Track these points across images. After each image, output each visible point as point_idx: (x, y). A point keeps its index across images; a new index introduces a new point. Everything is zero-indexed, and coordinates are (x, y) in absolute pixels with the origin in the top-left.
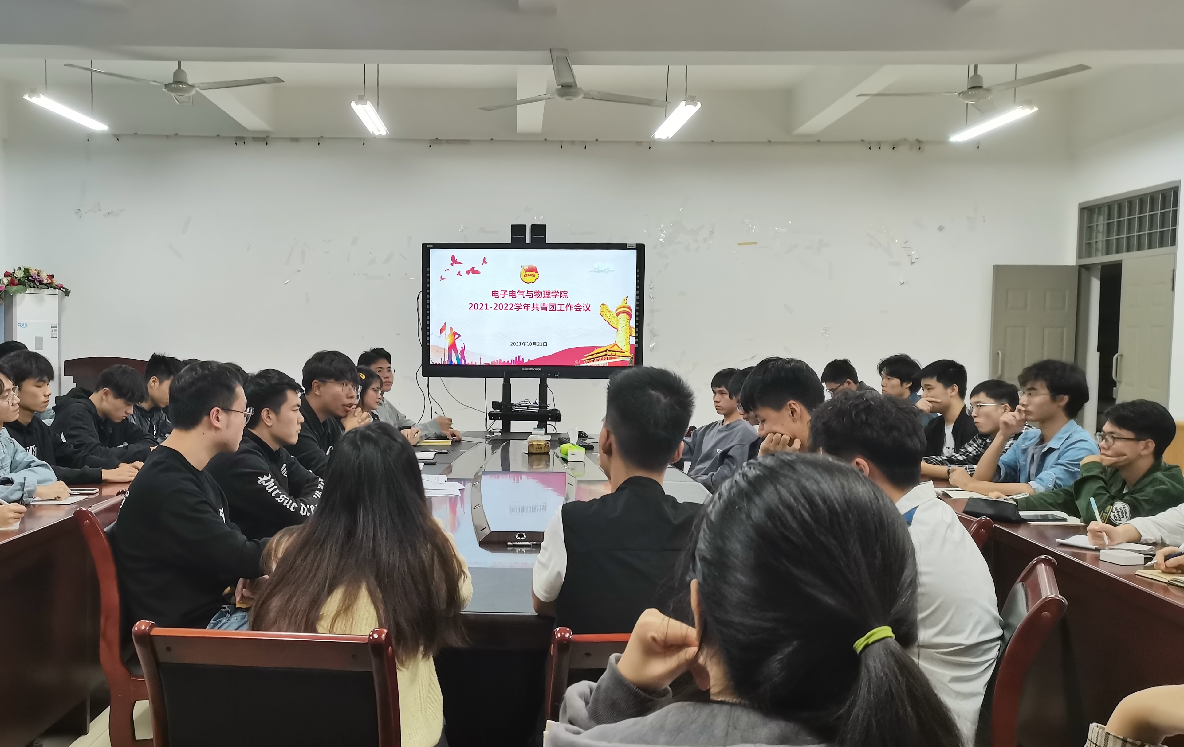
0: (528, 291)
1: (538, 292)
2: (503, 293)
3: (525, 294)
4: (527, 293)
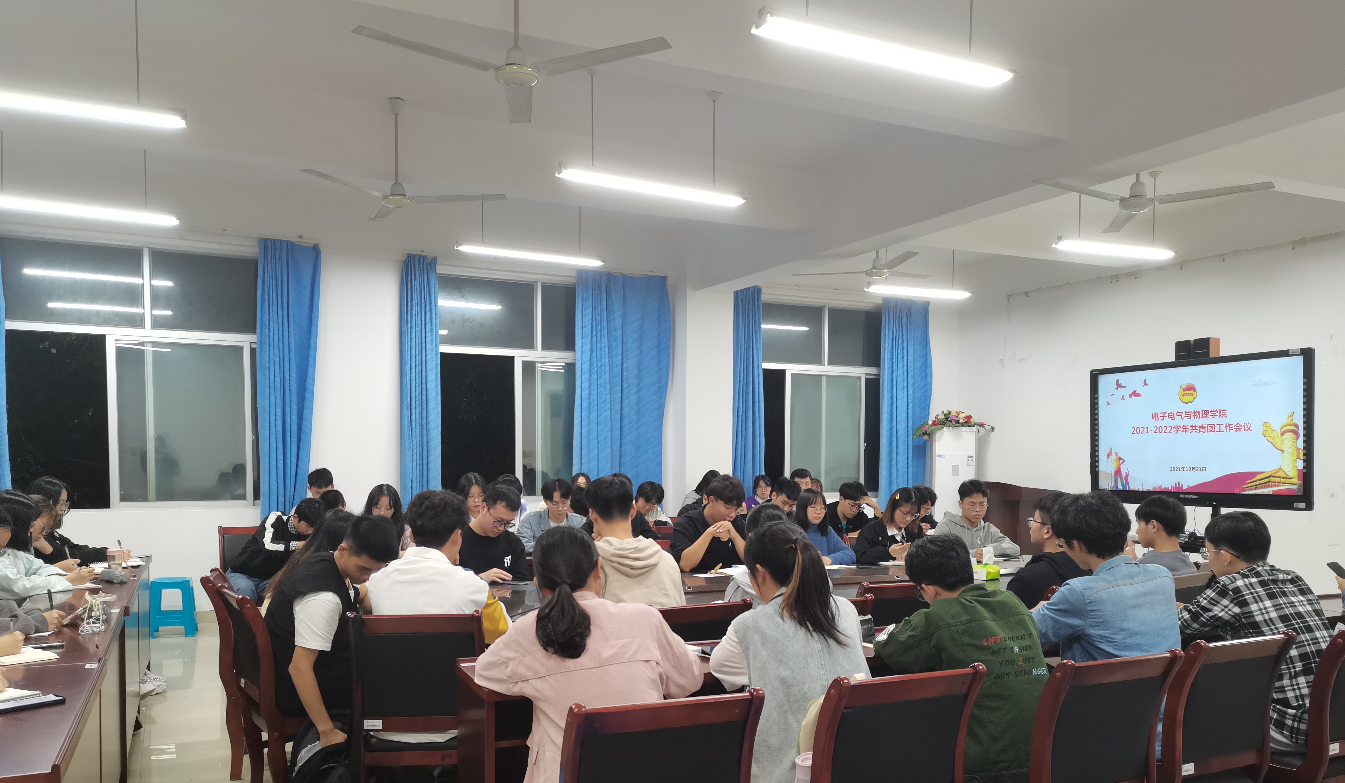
0: (1186, 412)
1: (1197, 412)
2: (1162, 415)
3: (1184, 415)
4: (1186, 414)
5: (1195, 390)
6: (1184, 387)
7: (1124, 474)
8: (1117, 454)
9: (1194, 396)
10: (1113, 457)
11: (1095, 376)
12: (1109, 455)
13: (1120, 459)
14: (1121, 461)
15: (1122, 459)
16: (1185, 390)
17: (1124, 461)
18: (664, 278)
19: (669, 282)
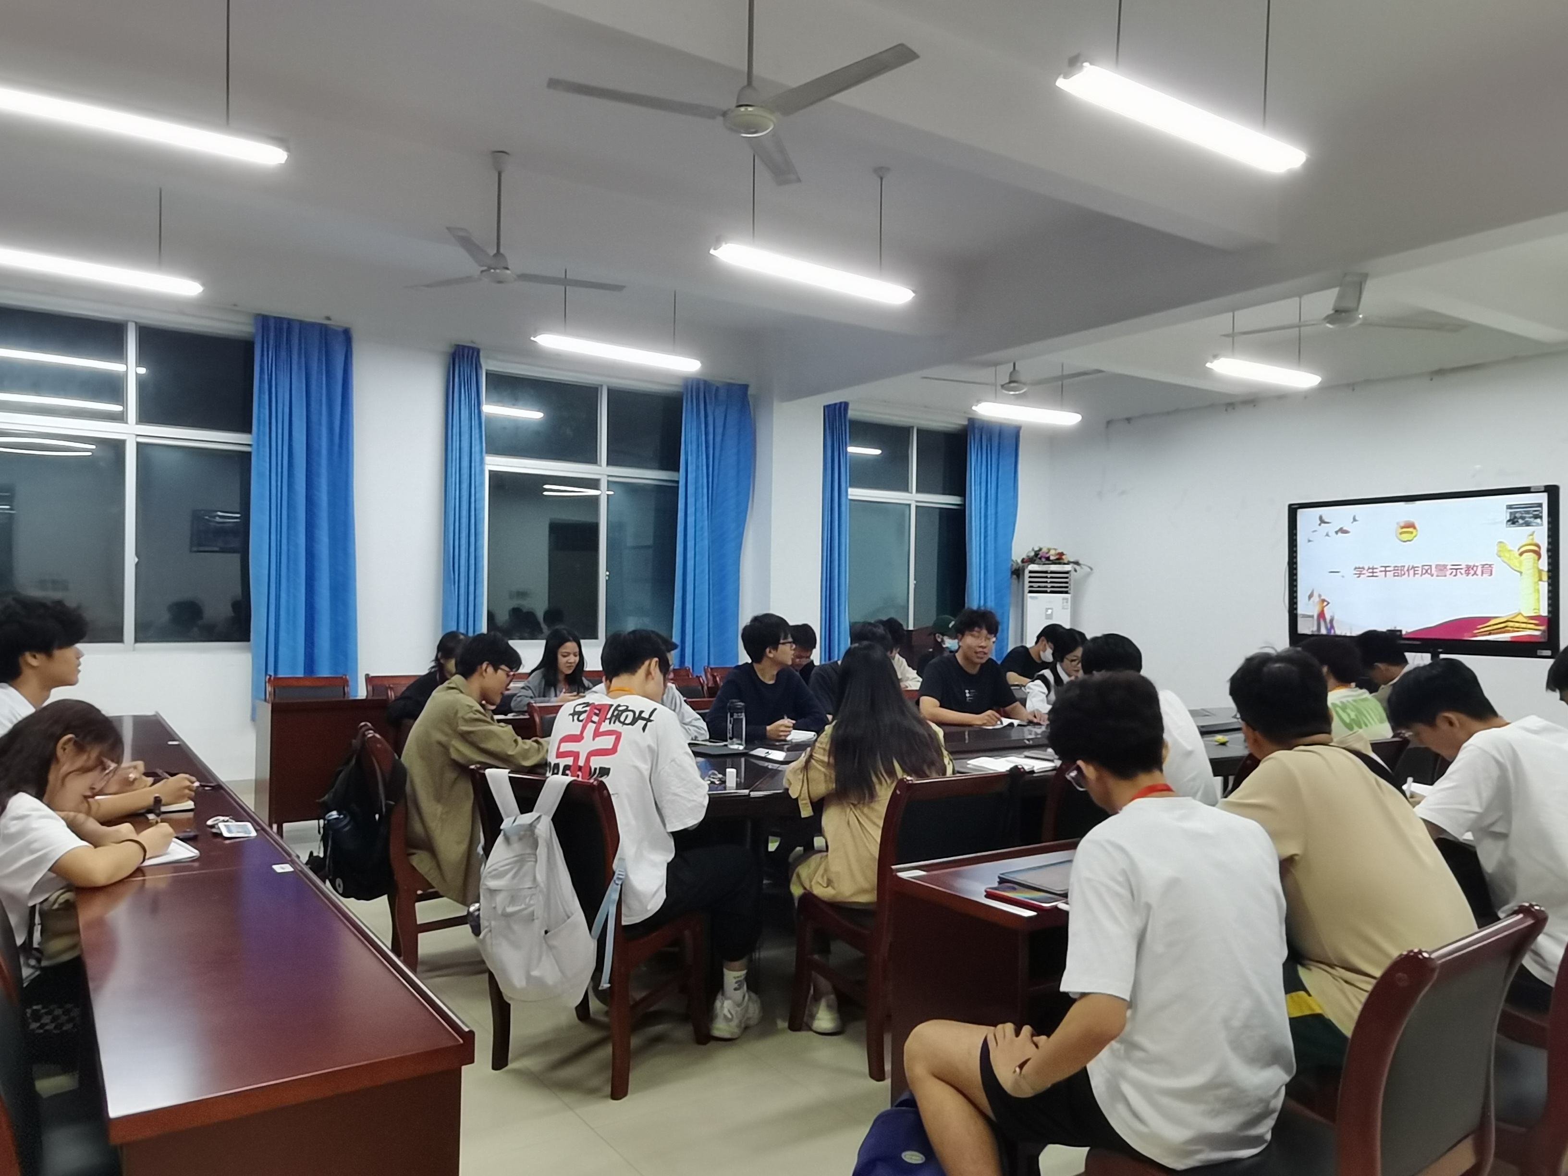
5: (1415, 528)
6: (1402, 524)
7: (1328, 617)
8: (1320, 596)
9: (1414, 534)
10: (1316, 598)
11: (1293, 511)
12: (1310, 596)
13: (1324, 601)
14: (1325, 603)
15: (1326, 601)
16: (1403, 528)
17: (1328, 603)
18: (745, 387)
19: (751, 391)
